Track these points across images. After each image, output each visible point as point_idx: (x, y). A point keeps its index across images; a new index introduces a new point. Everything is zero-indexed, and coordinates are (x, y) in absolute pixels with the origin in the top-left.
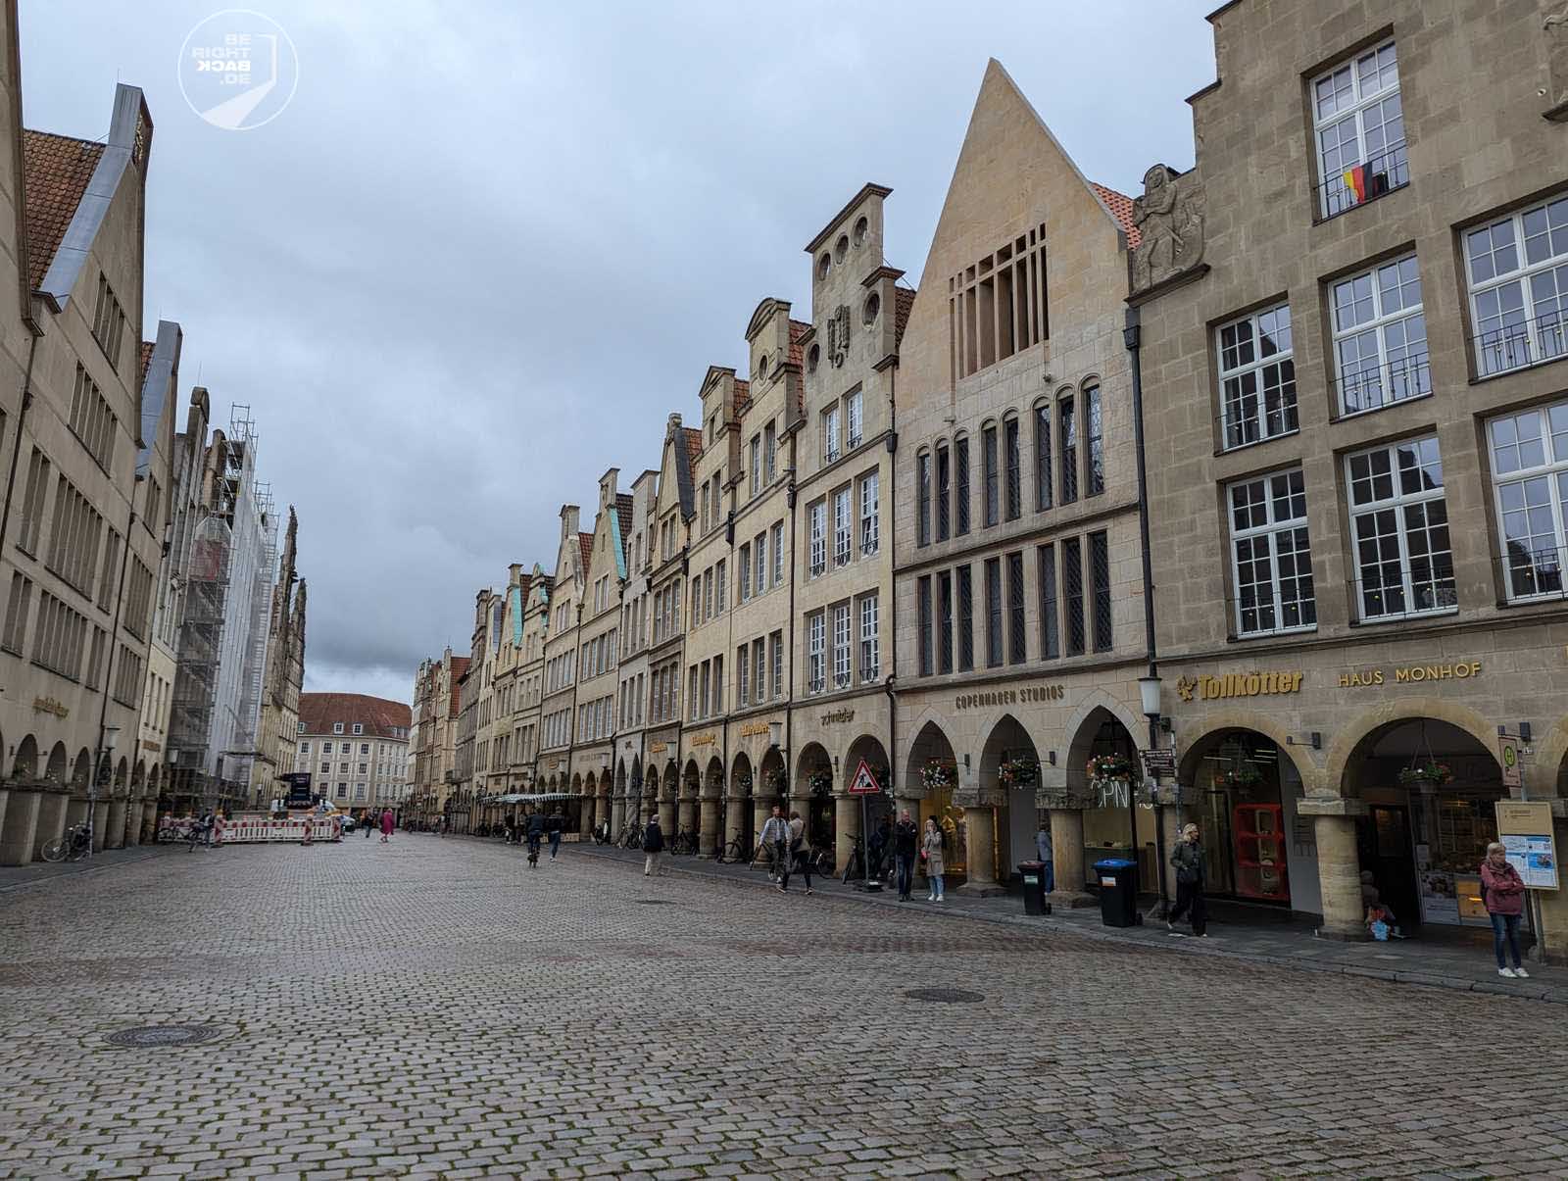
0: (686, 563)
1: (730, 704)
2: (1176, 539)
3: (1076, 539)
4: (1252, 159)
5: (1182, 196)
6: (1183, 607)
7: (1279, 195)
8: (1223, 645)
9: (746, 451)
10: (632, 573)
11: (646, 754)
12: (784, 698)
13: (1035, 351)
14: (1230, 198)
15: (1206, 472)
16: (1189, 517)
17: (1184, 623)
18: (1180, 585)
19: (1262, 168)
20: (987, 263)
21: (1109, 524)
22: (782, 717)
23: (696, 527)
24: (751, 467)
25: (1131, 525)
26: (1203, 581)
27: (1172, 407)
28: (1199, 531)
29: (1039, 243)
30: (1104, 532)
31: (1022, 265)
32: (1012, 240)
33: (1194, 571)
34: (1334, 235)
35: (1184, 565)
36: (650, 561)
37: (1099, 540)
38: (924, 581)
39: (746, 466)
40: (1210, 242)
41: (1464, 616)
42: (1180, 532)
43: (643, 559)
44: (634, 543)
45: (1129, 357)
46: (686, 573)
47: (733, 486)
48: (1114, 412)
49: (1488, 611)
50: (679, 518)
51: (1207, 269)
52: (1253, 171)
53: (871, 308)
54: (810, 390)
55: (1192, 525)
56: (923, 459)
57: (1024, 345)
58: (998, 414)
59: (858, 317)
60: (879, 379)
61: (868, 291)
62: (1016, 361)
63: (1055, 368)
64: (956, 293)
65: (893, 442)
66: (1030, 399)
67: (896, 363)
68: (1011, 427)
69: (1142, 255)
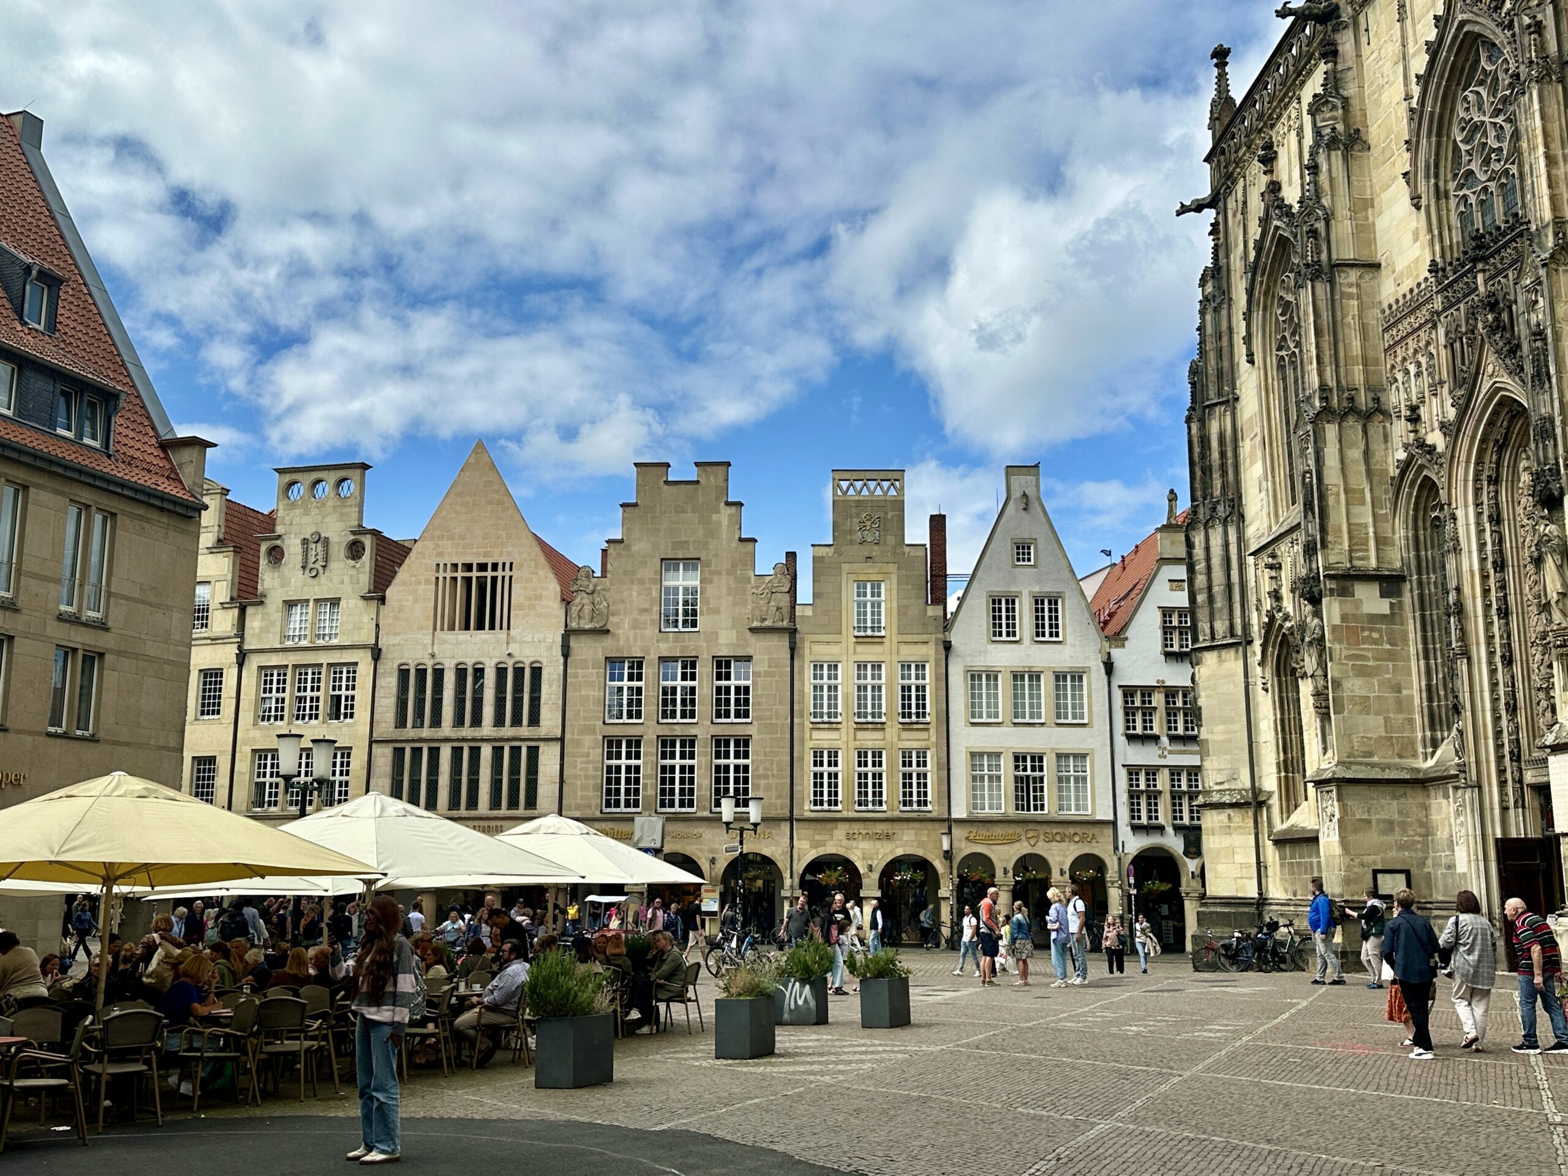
2: (579, 760)
3: (520, 748)
4: (635, 587)
5: (598, 588)
6: (579, 794)
7: (645, 610)
8: (598, 814)
13: (500, 635)
14: (622, 601)
15: (598, 731)
16: (586, 750)
17: (579, 801)
18: (579, 783)
19: (639, 594)
20: (468, 567)
21: (541, 744)
25: (556, 748)
26: (591, 782)
27: (583, 693)
28: (591, 758)
29: (507, 573)
30: (537, 748)
31: (494, 579)
32: (490, 561)
33: (586, 777)
34: (667, 640)
35: (582, 773)
37: (533, 753)
38: (400, 751)
40: (611, 618)
41: (699, 814)
42: (582, 756)
45: (562, 660)
48: (551, 686)
49: (706, 814)
51: (608, 631)
52: (635, 593)
53: (355, 550)
54: (268, 579)
55: (588, 755)
56: (403, 674)
57: (492, 627)
58: (470, 662)
59: (339, 550)
60: (362, 603)
61: (352, 537)
62: (485, 635)
63: (513, 648)
64: (441, 575)
65: (377, 654)
66: (495, 661)
67: (382, 600)
68: (479, 673)
69: (574, 610)
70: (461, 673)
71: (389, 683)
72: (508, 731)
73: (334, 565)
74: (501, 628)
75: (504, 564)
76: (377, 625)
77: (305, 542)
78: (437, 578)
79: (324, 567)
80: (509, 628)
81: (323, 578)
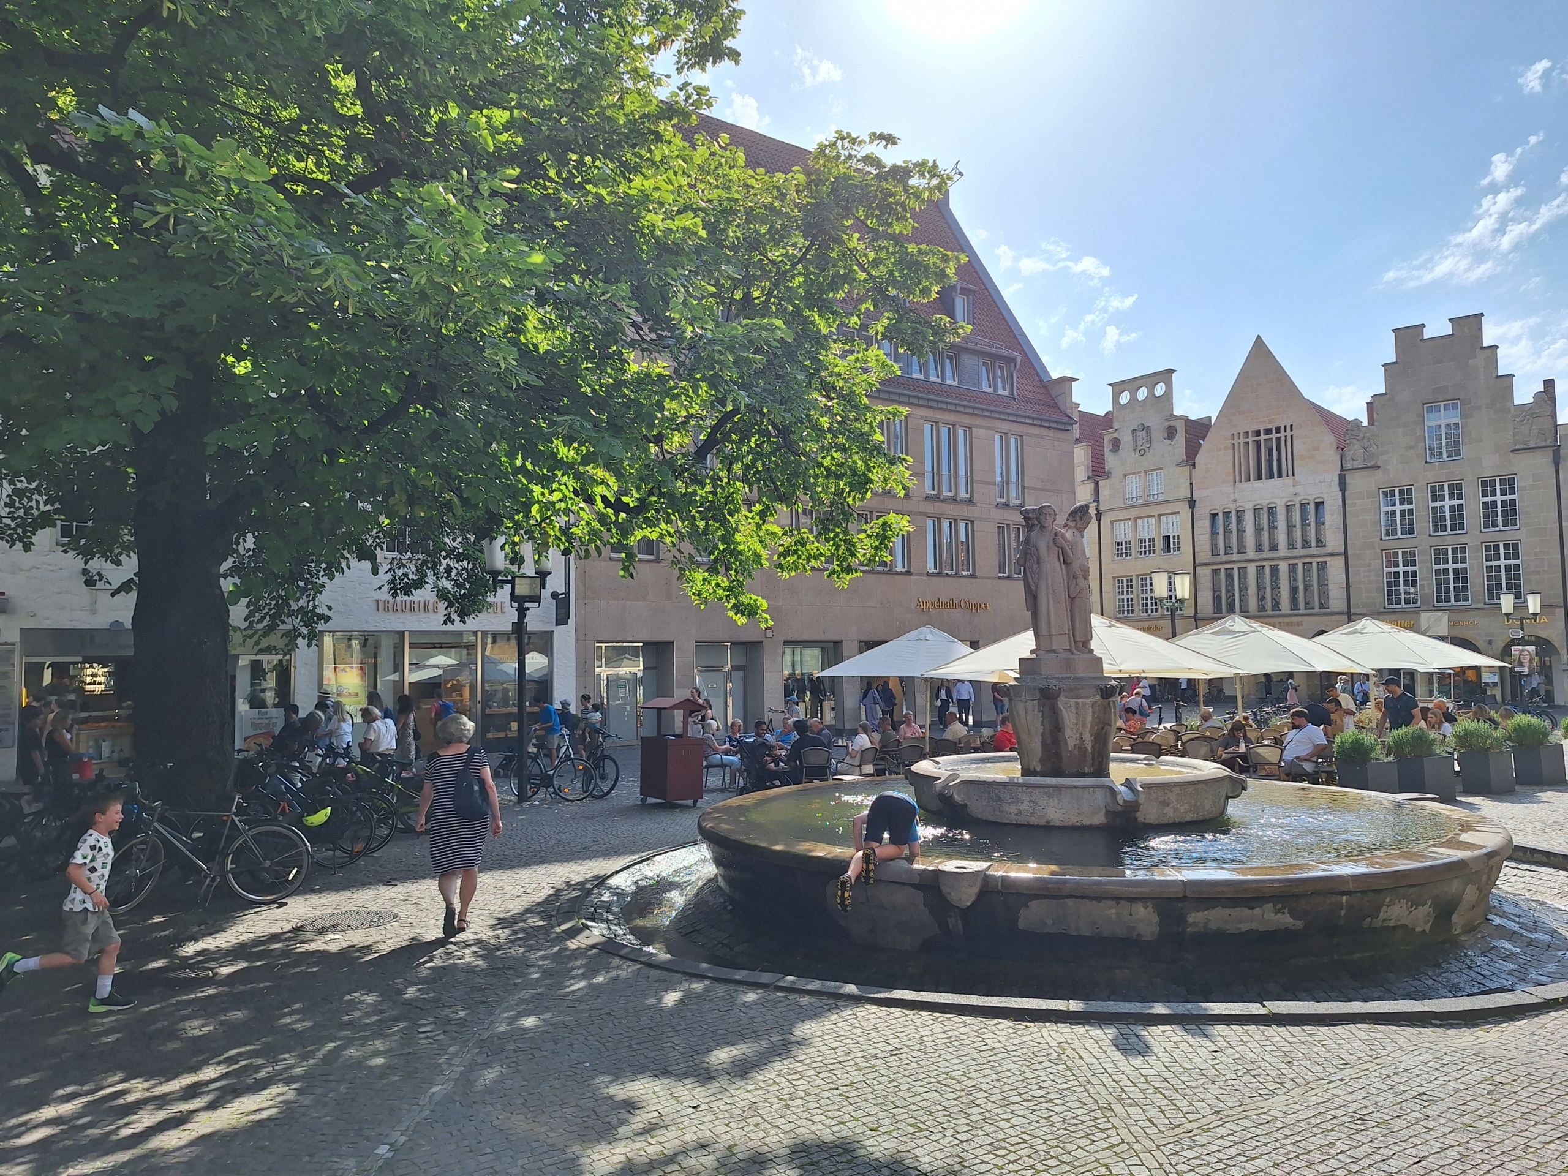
3: (1311, 563)
4: (1400, 430)
5: (1368, 435)
6: (1364, 595)
7: (1412, 447)
8: (1382, 610)
13: (1286, 481)
14: (1390, 442)
15: (1376, 546)
16: (1366, 561)
17: (1364, 600)
18: (1362, 586)
19: (1405, 435)
20: (1258, 433)
21: (1329, 559)
26: (1374, 586)
27: (1360, 518)
29: (1289, 433)
30: (1325, 562)
31: (1278, 439)
32: (1273, 426)
33: (1369, 582)
34: (1433, 468)
35: (1364, 579)
37: (1322, 566)
38: (1215, 572)
40: (1381, 456)
41: (1474, 606)
42: (1364, 566)
45: (1340, 494)
48: (1332, 514)
49: (1481, 605)
51: (1379, 467)
52: (1400, 435)
53: (1171, 433)
54: (1111, 461)
55: (1369, 565)
56: (1214, 516)
57: (1280, 476)
58: (1265, 503)
59: (1158, 434)
60: (1178, 469)
61: (1167, 424)
62: (1275, 482)
63: (1299, 489)
64: (1236, 441)
65: (1192, 503)
66: (1284, 501)
67: (1194, 465)
68: (1272, 511)
69: (1349, 454)
70: (1257, 512)
71: (1204, 524)
72: (1301, 552)
73: (1154, 445)
74: (1287, 476)
75: (1285, 427)
76: (1191, 484)
77: (1134, 431)
78: (1233, 444)
79: (1149, 447)
80: (1293, 475)
81: (1148, 455)
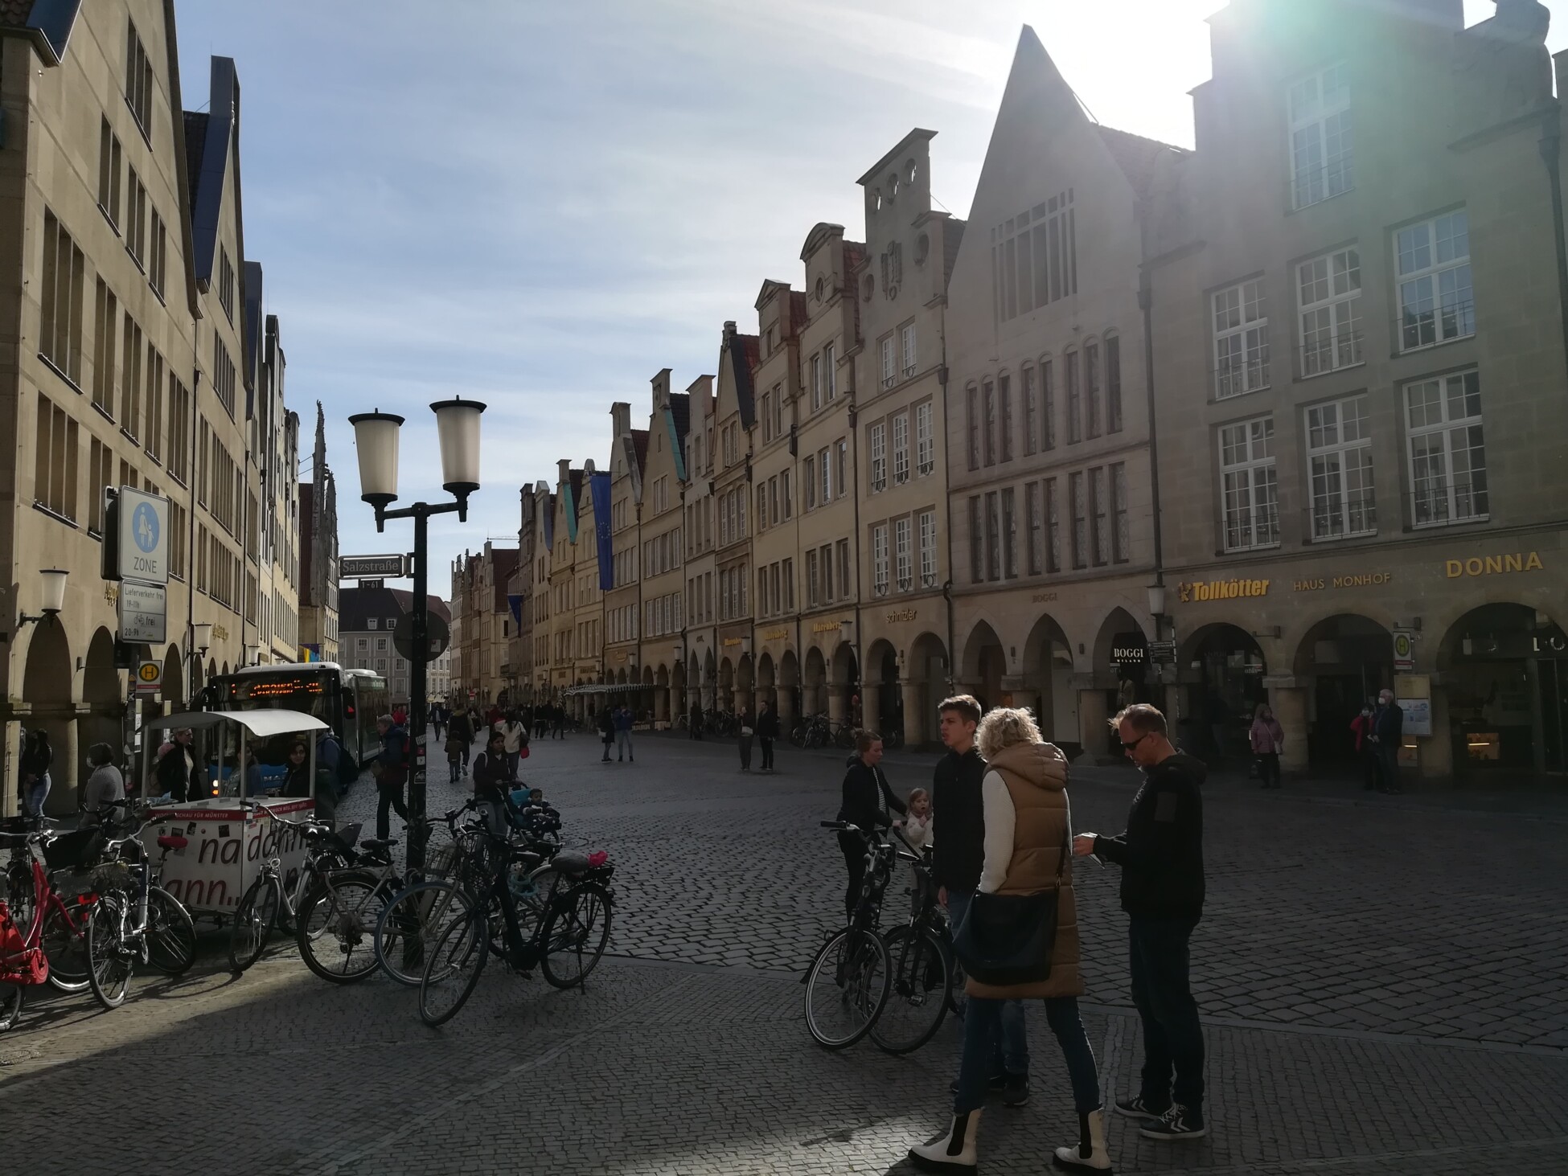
0: (749, 470)
1: (801, 603)
2: (1179, 472)
3: (1100, 469)
6: (1183, 528)
8: (1213, 558)
9: (806, 368)
10: (693, 475)
11: (719, 647)
12: (852, 598)
13: (1066, 303)
15: (1201, 418)
16: (1188, 454)
17: (1184, 540)
18: (1180, 510)
20: (1024, 218)
21: (1126, 457)
22: (851, 616)
23: (758, 435)
24: (811, 383)
25: (1143, 459)
27: (1177, 360)
28: (1196, 466)
29: (1068, 205)
31: (1054, 223)
32: (1046, 198)
33: (1191, 498)
35: (1181, 493)
36: (711, 465)
37: (1117, 472)
38: (974, 499)
39: (806, 382)
42: (1180, 466)
43: (703, 462)
44: (693, 446)
45: (1141, 315)
46: (750, 479)
47: (794, 400)
48: (1132, 363)
49: (1397, 535)
50: (739, 424)
53: (924, 249)
54: (866, 317)
55: (1191, 461)
56: (971, 392)
57: (1056, 296)
58: (1035, 356)
59: (909, 256)
60: (929, 314)
61: (918, 232)
62: (1049, 310)
63: (1082, 319)
64: (997, 243)
65: (944, 375)
66: (1062, 345)
67: (945, 302)
68: (1046, 367)
70: (1026, 374)
71: (958, 411)
72: (1086, 447)
73: (906, 276)
74: (1066, 294)
75: (1063, 195)
76: (943, 338)
77: (884, 258)
78: (994, 248)
79: (899, 281)
80: (1075, 291)
81: (899, 296)
